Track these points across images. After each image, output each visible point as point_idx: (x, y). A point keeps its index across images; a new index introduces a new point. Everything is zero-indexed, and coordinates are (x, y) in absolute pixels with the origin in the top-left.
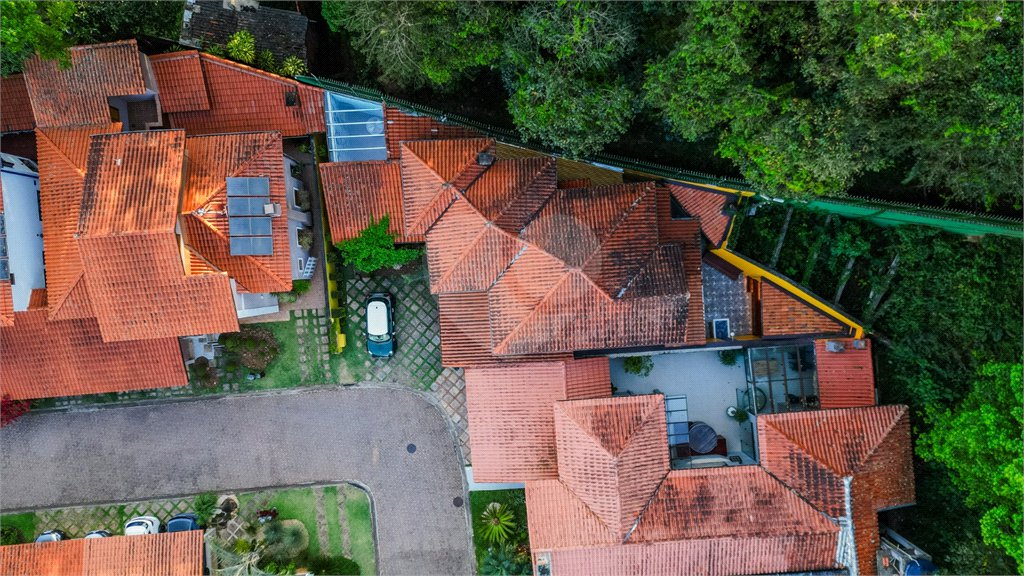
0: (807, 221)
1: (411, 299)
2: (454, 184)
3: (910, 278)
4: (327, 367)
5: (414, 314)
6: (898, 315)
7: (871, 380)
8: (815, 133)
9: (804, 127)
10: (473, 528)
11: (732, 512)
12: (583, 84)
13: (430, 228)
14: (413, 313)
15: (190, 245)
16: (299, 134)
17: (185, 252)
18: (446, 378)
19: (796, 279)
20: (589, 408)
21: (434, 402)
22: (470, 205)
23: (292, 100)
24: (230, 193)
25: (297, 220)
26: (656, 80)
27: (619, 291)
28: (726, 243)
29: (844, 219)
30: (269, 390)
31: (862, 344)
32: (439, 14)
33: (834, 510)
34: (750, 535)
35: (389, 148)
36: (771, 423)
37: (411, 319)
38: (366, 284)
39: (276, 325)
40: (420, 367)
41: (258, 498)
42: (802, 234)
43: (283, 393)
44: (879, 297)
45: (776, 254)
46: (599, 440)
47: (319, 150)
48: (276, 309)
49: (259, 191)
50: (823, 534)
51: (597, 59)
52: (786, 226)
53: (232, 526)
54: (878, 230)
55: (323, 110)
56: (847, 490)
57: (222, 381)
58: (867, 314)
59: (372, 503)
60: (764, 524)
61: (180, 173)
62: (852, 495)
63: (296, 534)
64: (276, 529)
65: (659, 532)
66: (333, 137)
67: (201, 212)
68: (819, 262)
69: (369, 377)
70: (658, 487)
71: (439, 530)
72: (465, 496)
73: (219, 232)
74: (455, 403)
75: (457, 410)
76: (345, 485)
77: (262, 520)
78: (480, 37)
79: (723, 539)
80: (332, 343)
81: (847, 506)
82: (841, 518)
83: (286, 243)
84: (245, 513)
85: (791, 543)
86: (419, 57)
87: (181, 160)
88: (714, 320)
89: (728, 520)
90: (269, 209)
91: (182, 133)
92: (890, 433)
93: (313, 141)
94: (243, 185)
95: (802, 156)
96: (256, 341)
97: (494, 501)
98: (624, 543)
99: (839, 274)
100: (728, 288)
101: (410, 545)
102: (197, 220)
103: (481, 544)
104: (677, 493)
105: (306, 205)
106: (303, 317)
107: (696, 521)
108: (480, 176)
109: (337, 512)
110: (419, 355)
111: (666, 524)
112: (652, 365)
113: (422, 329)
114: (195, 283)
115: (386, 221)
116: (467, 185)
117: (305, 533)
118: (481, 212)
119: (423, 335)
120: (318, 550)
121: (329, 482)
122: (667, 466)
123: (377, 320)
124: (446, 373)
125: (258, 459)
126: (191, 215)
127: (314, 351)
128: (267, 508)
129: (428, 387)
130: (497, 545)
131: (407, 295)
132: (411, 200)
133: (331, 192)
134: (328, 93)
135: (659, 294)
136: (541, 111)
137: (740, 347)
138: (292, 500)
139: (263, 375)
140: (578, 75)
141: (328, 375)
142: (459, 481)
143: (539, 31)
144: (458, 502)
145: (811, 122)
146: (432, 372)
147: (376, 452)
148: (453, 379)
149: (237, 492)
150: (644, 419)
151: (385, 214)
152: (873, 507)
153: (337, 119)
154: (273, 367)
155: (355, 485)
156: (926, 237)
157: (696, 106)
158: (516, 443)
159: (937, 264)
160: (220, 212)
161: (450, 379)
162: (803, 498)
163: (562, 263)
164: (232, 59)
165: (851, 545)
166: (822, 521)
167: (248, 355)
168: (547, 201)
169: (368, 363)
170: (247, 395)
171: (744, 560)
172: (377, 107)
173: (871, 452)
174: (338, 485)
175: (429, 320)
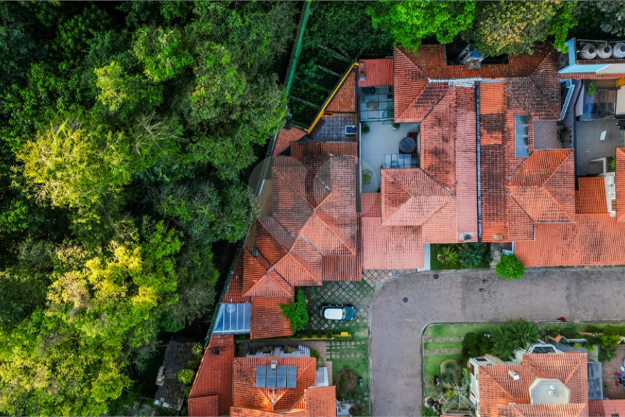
0: (297, 88)
1: (324, 295)
2: (267, 270)
3: (329, 40)
4: (358, 343)
5: (333, 293)
6: (348, 46)
7: (381, 60)
8: (259, 106)
9: (256, 111)
10: (450, 269)
11: (443, 139)
12: (226, 208)
13: (288, 283)
14: (332, 295)
15: (289, 408)
16: (233, 349)
17: (293, 411)
18: (369, 278)
19: (327, 96)
20: (386, 208)
21: (381, 286)
22: (278, 262)
23: (216, 351)
24: (264, 386)
25: (279, 353)
26: (229, 175)
27: (327, 189)
28: (305, 130)
29: (297, 70)
30: (369, 376)
31: (362, 64)
32: (190, 275)
33: (445, 88)
34: (455, 131)
35: (245, 302)
36: (399, 116)
37: (335, 296)
38: (315, 319)
39: (334, 369)
40: (362, 293)
41: (428, 386)
42: (303, 91)
43: (371, 368)
44: (338, 54)
45: (312, 105)
46: (402, 204)
47: (242, 339)
48: (325, 369)
49: (263, 371)
50: (456, 94)
51: (216, 202)
52: (299, 100)
53: (442, 401)
54: (304, 52)
55: (222, 336)
56: (435, 81)
57: (363, 401)
58: (348, 61)
59: (434, 323)
60: (450, 123)
61: (253, 410)
62: (437, 78)
63: (448, 366)
64: (444, 377)
65: (451, 177)
66: (238, 331)
67: (273, 401)
68: (318, 83)
69: (365, 321)
70: (428, 175)
71: (451, 288)
72: (433, 273)
73: (284, 393)
74: (382, 275)
75: (386, 274)
76: (423, 337)
77: (438, 383)
78: (201, 255)
79: (457, 144)
80: (345, 339)
81: (443, 81)
82: (449, 84)
83: (291, 359)
84: (435, 393)
85: (460, 110)
86: (207, 286)
87: (246, 410)
88: (346, 133)
89: (447, 141)
90: (273, 366)
91: (232, 408)
92: (408, 57)
93: (237, 342)
94: (260, 379)
95: (269, 112)
96: (342, 380)
97: (436, 257)
98: (455, 195)
99: (325, 73)
100: (329, 125)
101: (458, 305)
102: (278, 403)
103: (458, 266)
104: (432, 166)
105: (271, 348)
106: (331, 354)
107: (447, 158)
108: (263, 256)
109: (438, 343)
110: (355, 293)
111: (447, 173)
112: (367, 170)
113: (341, 290)
114: (309, 406)
115: (282, 306)
116: (267, 263)
117: (448, 361)
118: (281, 257)
119: (344, 290)
120: (458, 355)
121: (421, 346)
122: (418, 170)
123: (334, 314)
124: (365, 279)
125: (406, 384)
126: (274, 407)
127: (349, 349)
128: (433, 381)
129: (373, 289)
130: (459, 258)
131: (322, 297)
132: (273, 293)
133: (266, 334)
134: (214, 332)
135: (329, 169)
136: (237, 228)
137: (360, 124)
138: (429, 367)
139: (360, 378)
140: (223, 210)
141: (363, 343)
142: (425, 275)
143: (201, 228)
144: (436, 277)
145: (254, 108)
146: (365, 286)
147: (406, 320)
148: (369, 275)
149: (423, 397)
150: (393, 180)
151: (279, 306)
152: (445, 67)
153: (227, 328)
154: (356, 373)
155: (424, 332)
156: (309, 35)
157: (242, 157)
158: (404, 245)
159: (323, 28)
160: (274, 392)
162: (438, 102)
163: (311, 218)
164: (193, 381)
165: (463, 80)
166: (450, 94)
167: (350, 386)
168: (279, 222)
169: (358, 321)
170: (372, 388)
171: (469, 134)
172: (223, 306)
173: (417, 67)
174: (423, 341)
175: (336, 286)
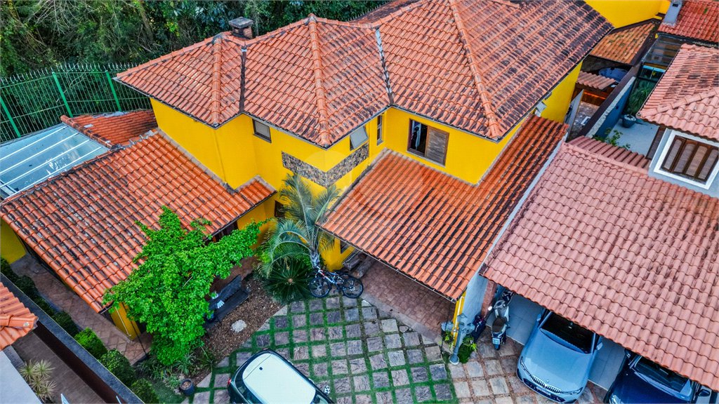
1: (303, 344)
5: (327, 358)
14: (323, 360)
37: (330, 370)
38: (212, 388)
113: (359, 366)
119: (370, 372)
151: (161, 212)
161: (478, 394)
175: (355, 346)
